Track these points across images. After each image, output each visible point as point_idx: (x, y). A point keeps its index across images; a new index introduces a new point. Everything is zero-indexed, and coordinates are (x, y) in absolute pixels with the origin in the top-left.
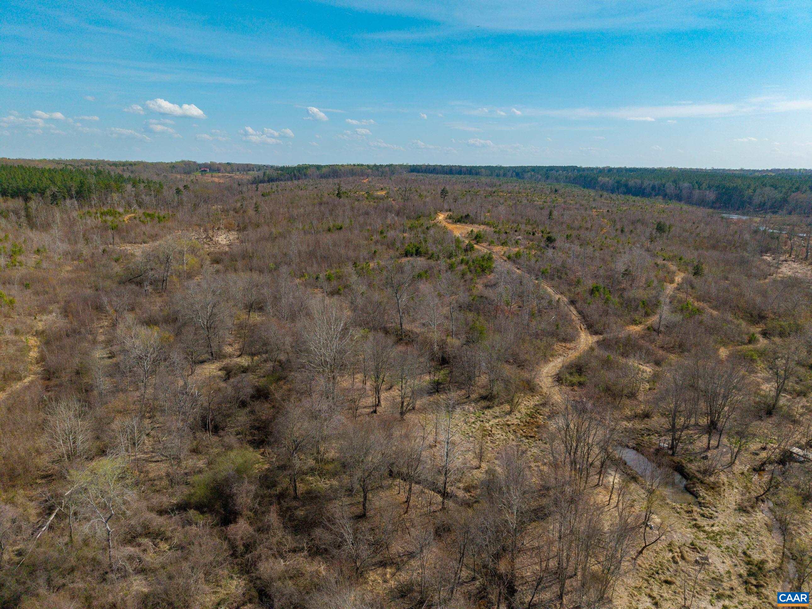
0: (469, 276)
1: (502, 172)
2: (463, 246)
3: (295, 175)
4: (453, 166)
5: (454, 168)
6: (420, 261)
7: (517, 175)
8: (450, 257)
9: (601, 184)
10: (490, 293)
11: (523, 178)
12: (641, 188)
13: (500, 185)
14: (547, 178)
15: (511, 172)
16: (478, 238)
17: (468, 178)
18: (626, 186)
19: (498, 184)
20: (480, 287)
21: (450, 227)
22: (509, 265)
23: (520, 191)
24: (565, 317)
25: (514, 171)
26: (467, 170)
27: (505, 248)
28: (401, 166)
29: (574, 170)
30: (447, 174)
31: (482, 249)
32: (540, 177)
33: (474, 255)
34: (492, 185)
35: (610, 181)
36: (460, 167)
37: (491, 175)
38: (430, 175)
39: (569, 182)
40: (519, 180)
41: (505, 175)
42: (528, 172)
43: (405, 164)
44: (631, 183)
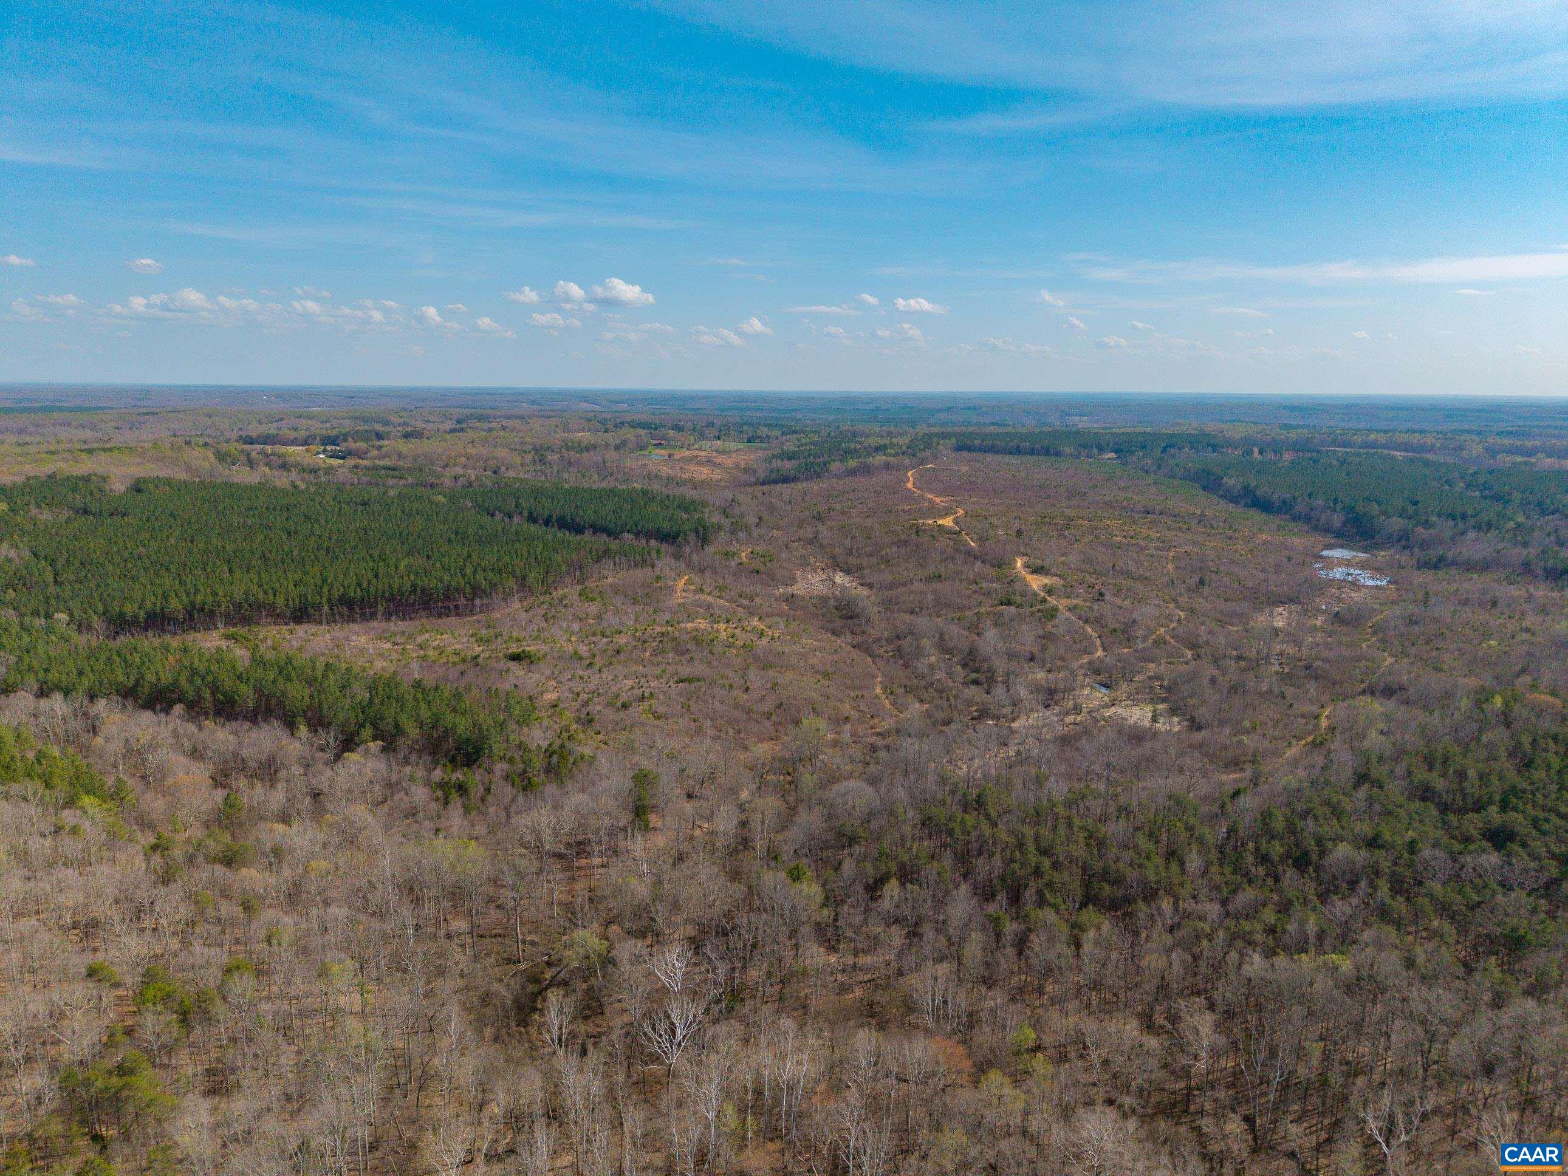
0: (1043, 620)
2: (1039, 598)
6: (1012, 609)
8: (1031, 607)
10: (1054, 630)
11: (1126, 463)
16: (1050, 592)
20: (1049, 627)
21: (1030, 578)
22: (1068, 614)
24: (1093, 645)
26: (1043, 448)
27: (1069, 601)
30: (1012, 454)
31: (1052, 601)
33: (1047, 606)
35: (1237, 485)
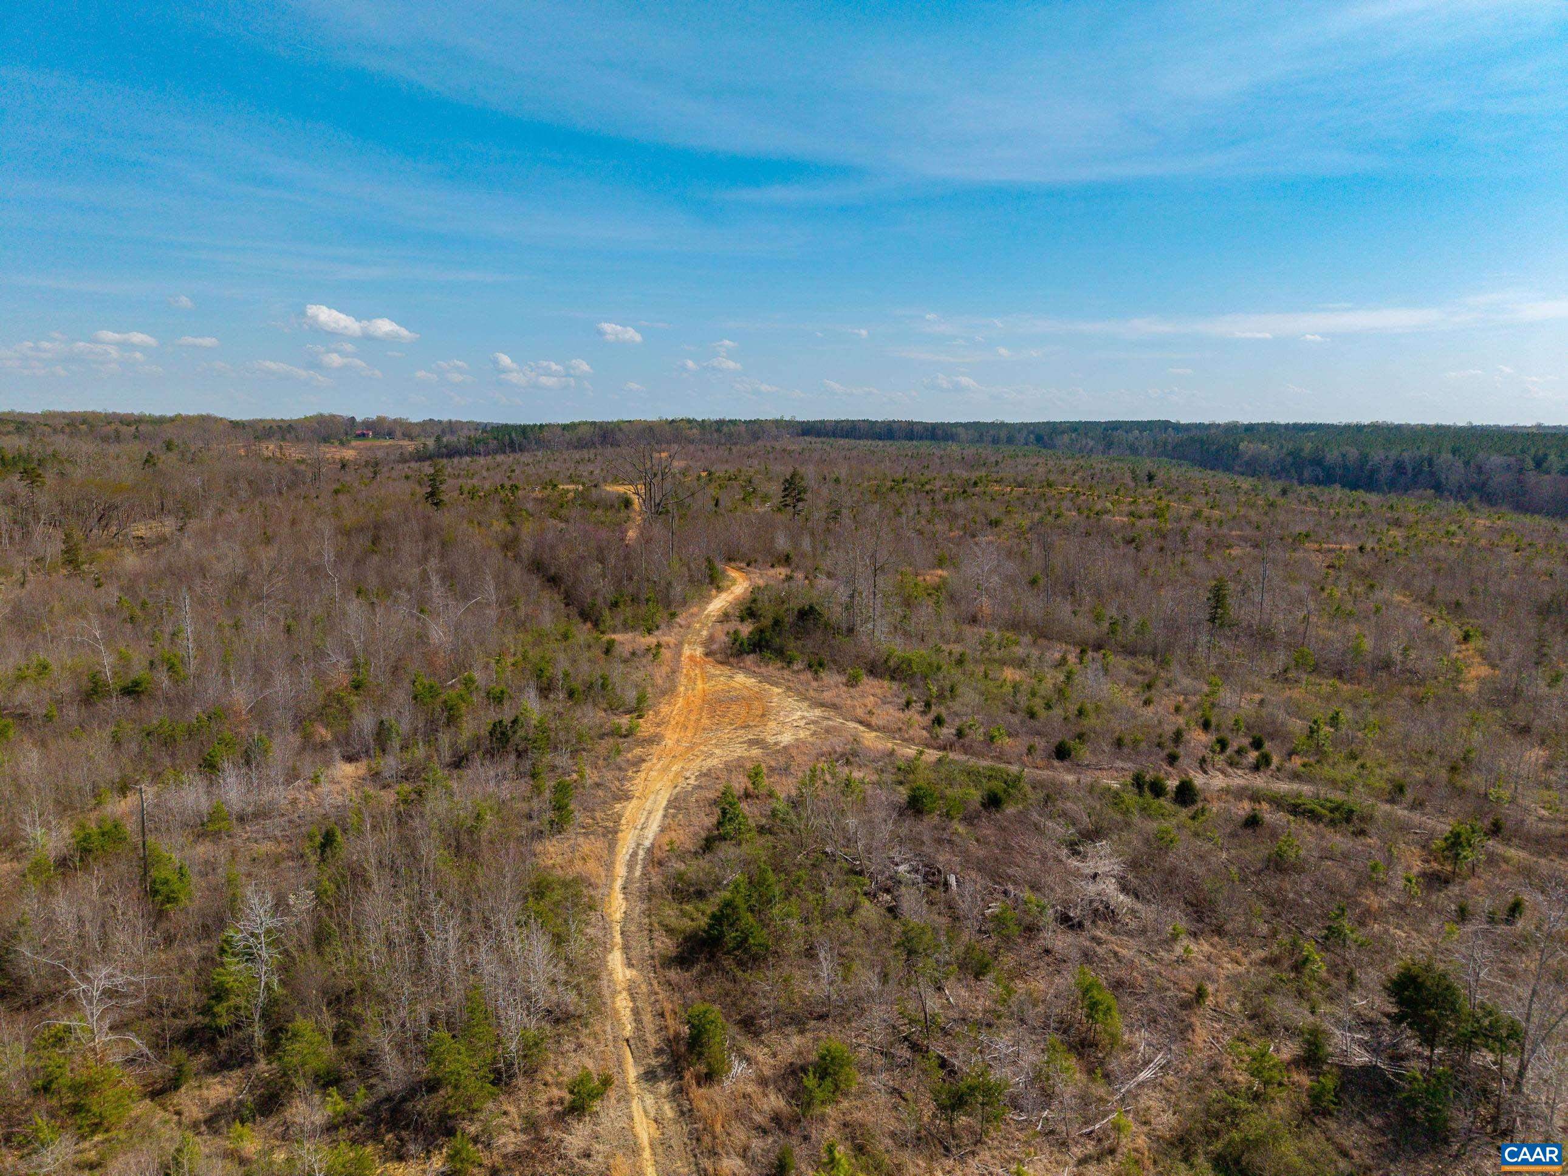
1: (1003, 435)
3: (512, 442)
4: (894, 422)
5: (895, 426)
7: (1039, 439)
9: (1246, 458)
11: (1053, 447)
12: (1361, 469)
13: (997, 463)
14: (1109, 445)
15: (1025, 433)
17: (925, 447)
18: (1318, 462)
19: (993, 459)
23: (1052, 478)
25: (1032, 432)
26: (927, 430)
28: (777, 423)
29: (1166, 429)
30: (880, 439)
32: (1091, 443)
34: (979, 462)
35: (1273, 452)
36: (911, 424)
37: (980, 440)
38: (842, 441)
39: (1164, 453)
40: (1044, 451)
41: (1010, 440)
42: (1063, 432)
43: (787, 418)
44: (1332, 456)
